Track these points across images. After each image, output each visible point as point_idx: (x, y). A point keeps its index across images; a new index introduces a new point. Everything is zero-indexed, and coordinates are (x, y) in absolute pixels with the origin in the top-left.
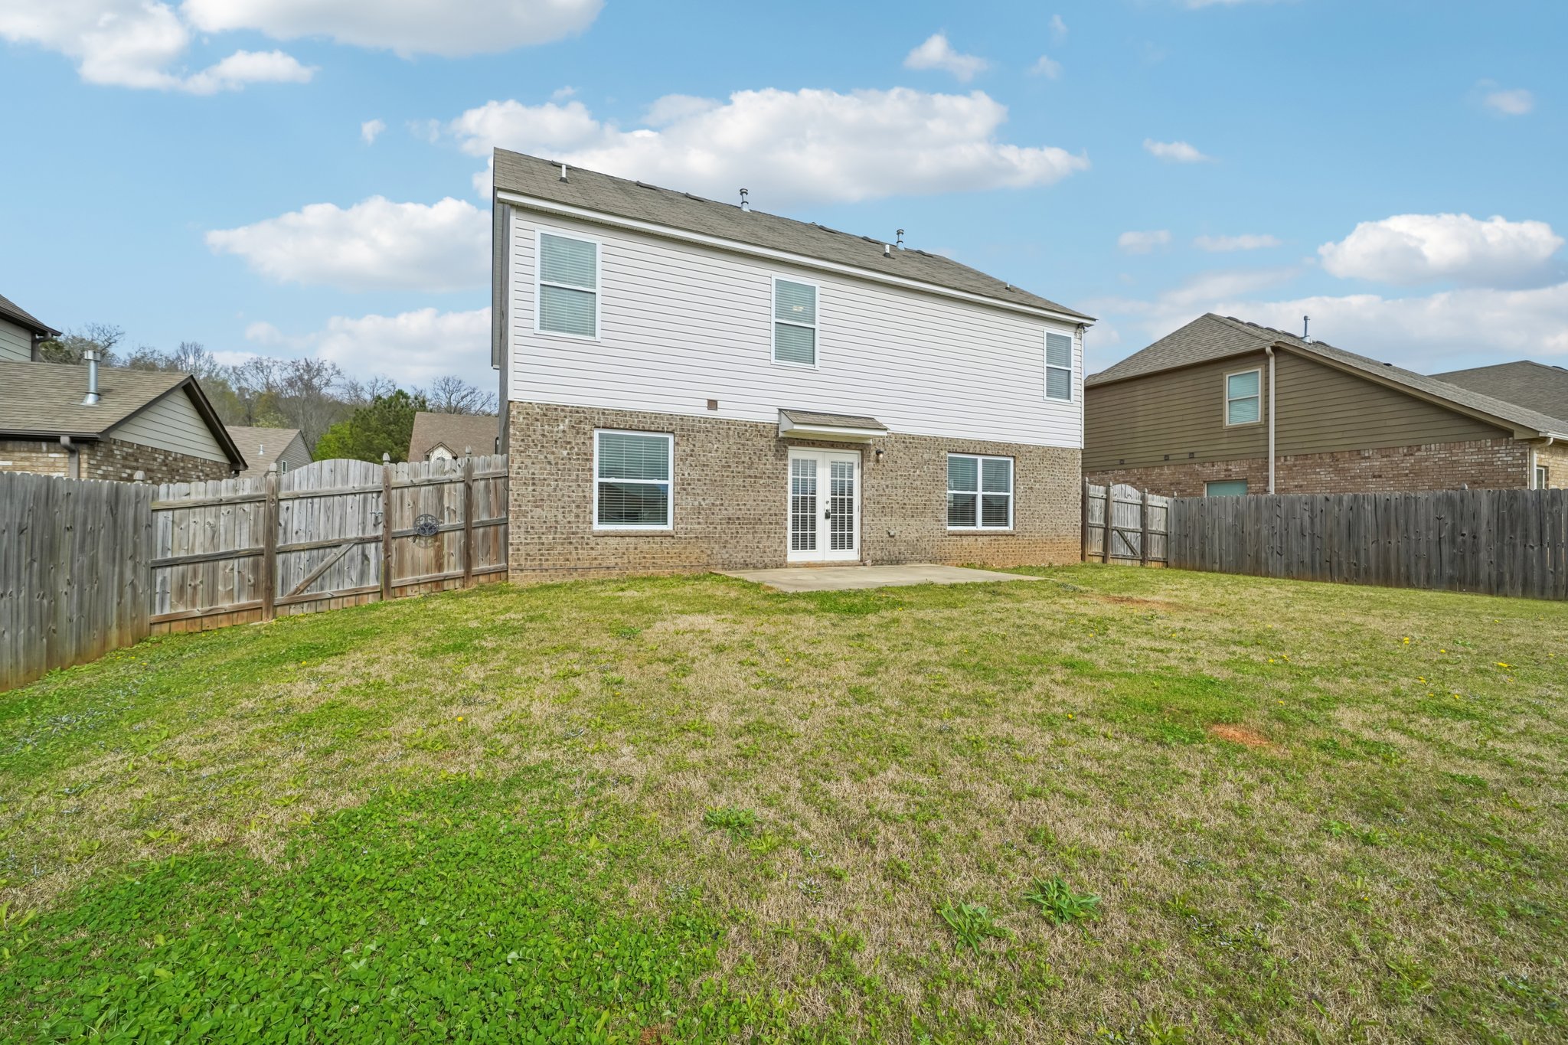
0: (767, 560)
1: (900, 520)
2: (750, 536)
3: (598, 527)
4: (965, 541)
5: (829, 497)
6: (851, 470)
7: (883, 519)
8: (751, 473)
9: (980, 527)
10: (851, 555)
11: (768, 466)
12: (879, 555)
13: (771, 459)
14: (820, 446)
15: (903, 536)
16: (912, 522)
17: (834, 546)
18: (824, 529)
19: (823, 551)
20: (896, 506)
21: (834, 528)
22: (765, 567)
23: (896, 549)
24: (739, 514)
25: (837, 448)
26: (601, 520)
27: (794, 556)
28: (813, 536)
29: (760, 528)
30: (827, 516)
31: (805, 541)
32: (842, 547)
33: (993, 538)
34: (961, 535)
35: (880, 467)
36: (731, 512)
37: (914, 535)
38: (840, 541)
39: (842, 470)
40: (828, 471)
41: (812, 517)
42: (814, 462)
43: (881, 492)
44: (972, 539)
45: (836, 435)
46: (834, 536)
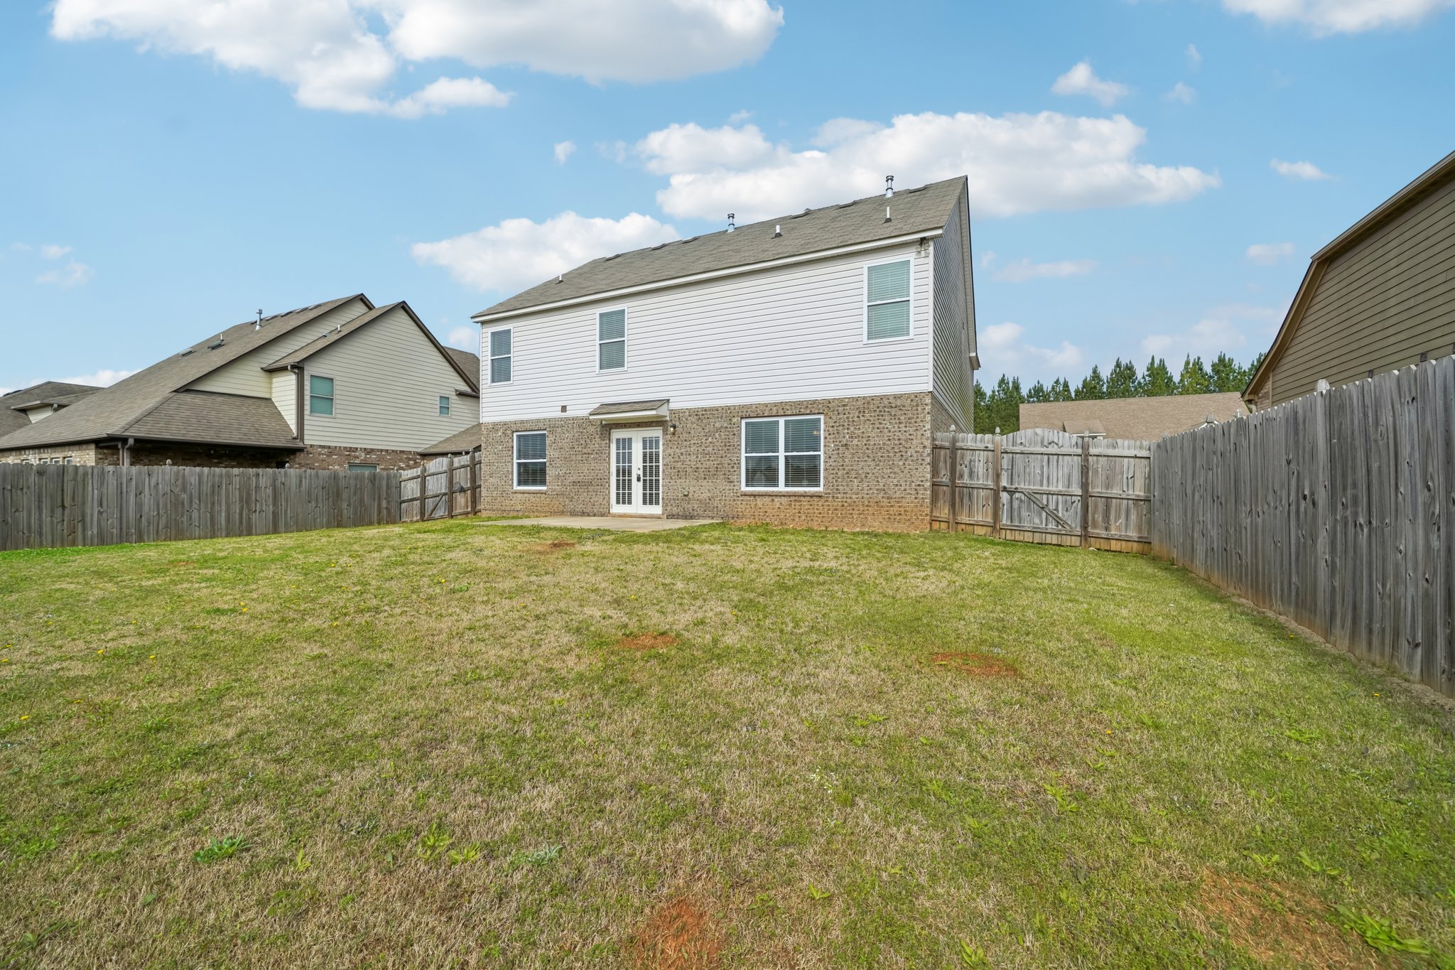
0: (595, 511)
1: (694, 482)
2: (585, 494)
3: (516, 488)
4: (759, 501)
5: (641, 465)
6: (657, 442)
7: (678, 481)
8: (585, 451)
9: (782, 487)
10: (656, 510)
11: (596, 445)
12: (675, 510)
13: (598, 440)
14: (630, 427)
15: (696, 495)
16: (704, 483)
17: (645, 503)
18: (637, 489)
19: (637, 506)
20: (689, 470)
21: (645, 489)
22: (595, 515)
23: (690, 506)
24: (580, 479)
25: (642, 427)
26: (519, 483)
27: (617, 509)
28: (630, 494)
29: (591, 488)
30: (639, 479)
31: (625, 498)
32: (651, 503)
33: (792, 498)
34: (755, 496)
35: (676, 438)
36: (574, 478)
37: (706, 495)
38: (649, 499)
39: (651, 442)
40: (640, 445)
41: (629, 480)
42: (630, 440)
43: (677, 459)
44: (768, 499)
45: (639, 417)
46: (644, 495)
